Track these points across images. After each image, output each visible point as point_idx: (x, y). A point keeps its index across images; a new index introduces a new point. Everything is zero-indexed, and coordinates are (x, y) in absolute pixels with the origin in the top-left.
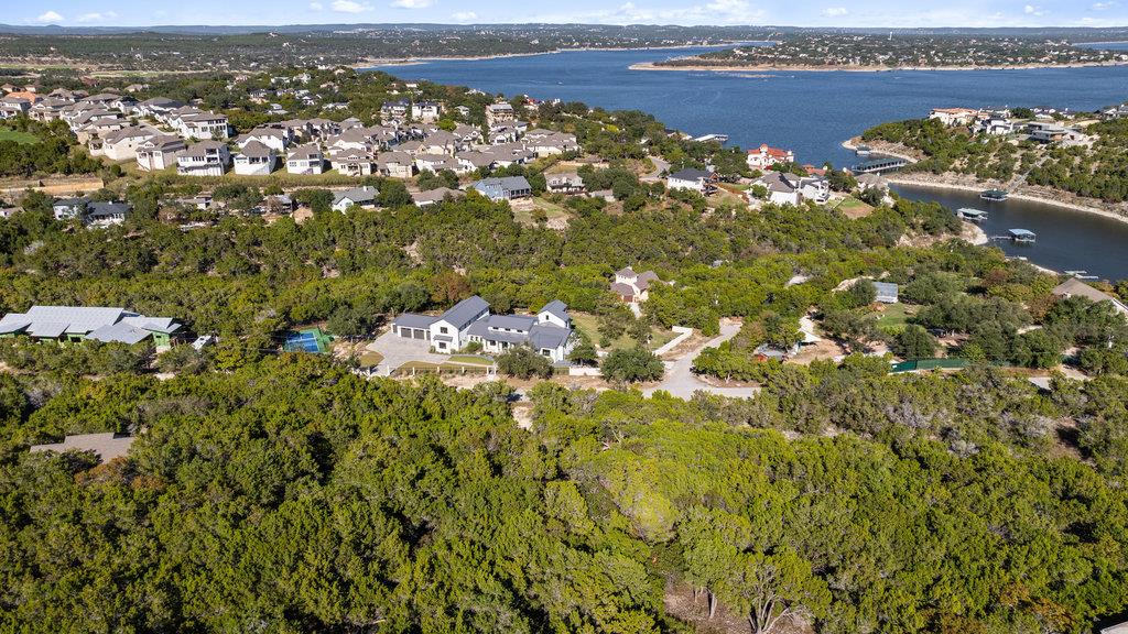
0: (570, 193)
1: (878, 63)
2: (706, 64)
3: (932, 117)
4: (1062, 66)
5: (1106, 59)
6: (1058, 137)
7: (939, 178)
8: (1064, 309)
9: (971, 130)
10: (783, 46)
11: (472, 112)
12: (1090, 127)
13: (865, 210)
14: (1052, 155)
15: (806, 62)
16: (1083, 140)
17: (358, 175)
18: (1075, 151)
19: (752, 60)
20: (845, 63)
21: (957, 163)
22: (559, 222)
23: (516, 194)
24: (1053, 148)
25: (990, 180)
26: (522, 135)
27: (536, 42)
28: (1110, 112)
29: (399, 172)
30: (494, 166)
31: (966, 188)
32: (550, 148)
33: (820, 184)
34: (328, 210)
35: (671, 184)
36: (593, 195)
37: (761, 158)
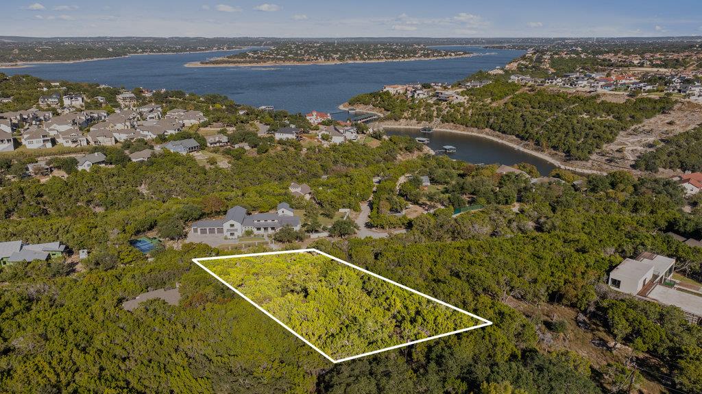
0: (221, 146)
1: (334, 59)
2: (234, 62)
3: (385, 90)
4: (426, 59)
5: (446, 55)
6: (451, 98)
7: (398, 122)
9: (406, 96)
10: (277, 50)
11: (108, 100)
12: (462, 92)
13: (375, 144)
14: (450, 107)
15: (294, 60)
16: (462, 99)
17: (79, 146)
18: (460, 105)
19: (260, 59)
20: (317, 59)
21: (405, 114)
22: (224, 163)
23: (192, 149)
24: (450, 104)
25: (423, 122)
26: (164, 113)
27: (111, 50)
28: (468, 84)
29: (107, 142)
30: (166, 133)
31: (413, 127)
32: (191, 120)
33: (352, 130)
34: (77, 171)
35: (278, 136)
36: (236, 146)
37: (313, 119)
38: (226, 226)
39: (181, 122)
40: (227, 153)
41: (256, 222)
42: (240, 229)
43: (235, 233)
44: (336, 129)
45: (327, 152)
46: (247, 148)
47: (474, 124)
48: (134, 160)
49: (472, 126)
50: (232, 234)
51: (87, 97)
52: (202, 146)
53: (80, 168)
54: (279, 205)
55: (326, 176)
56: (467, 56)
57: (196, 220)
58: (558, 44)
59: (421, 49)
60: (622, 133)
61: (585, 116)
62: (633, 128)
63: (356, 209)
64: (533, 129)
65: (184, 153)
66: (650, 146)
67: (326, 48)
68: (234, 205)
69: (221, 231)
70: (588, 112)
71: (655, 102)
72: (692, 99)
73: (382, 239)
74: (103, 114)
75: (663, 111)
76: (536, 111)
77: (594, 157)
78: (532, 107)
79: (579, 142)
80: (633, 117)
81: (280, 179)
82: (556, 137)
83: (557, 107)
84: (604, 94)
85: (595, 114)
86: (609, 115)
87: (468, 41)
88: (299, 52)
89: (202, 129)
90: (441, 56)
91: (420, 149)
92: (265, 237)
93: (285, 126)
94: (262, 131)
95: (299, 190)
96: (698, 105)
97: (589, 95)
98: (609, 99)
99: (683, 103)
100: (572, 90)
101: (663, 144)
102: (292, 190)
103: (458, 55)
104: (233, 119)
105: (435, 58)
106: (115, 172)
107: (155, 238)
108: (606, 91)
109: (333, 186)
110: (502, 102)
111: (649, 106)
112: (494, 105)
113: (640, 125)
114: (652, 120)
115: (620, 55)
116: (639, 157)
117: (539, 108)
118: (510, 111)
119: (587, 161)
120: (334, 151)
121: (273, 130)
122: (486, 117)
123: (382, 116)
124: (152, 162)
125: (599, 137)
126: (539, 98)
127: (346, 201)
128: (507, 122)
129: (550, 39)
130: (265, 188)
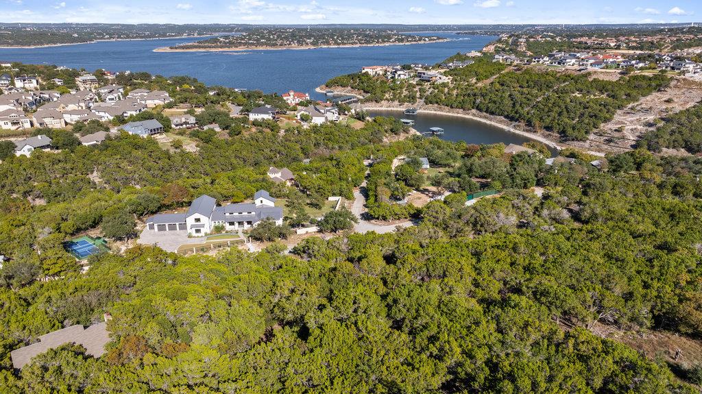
0: (188, 128)
1: (307, 44)
2: (205, 47)
3: (363, 71)
4: (400, 44)
5: (420, 40)
6: (434, 78)
7: (379, 104)
8: (518, 159)
9: (387, 77)
10: (249, 35)
11: (66, 82)
12: (445, 72)
13: (358, 125)
14: (434, 88)
15: (267, 45)
16: (445, 79)
17: (21, 129)
18: (444, 85)
19: (231, 44)
20: (289, 44)
21: (387, 96)
22: (191, 147)
23: (154, 131)
24: (433, 84)
25: (406, 103)
26: (125, 95)
27: (76, 35)
28: (451, 64)
29: (55, 124)
30: (125, 115)
31: (395, 109)
32: (154, 101)
33: (333, 111)
34: (14, 156)
35: (252, 117)
36: (206, 128)
37: (291, 99)
38: (190, 221)
39: (143, 102)
40: (194, 135)
41: (227, 214)
42: (208, 224)
43: (202, 229)
44: (316, 109)
45: (307, 133)
46: (218, 129)
47: (460, 105)
48: (84, 144)
49: (457, 107)
50: (198, 231)
51: (42, 79)
52: (166, 128)
53: (18, 154)
54: (256, 194)
55: (308, 160)
56: (441, 41)
57: (153, 213)
58: (528, 30)
59: (395, 35)
60: (619, 112)
61: (577, 94)
62: (630, 106)
63: (349, 197)
64: (523, 108)
65: (145, 136)
66: (650, 125)
67: (299, 34)
68: (201, 194)
69: (183, 227)
70: (580, 91)
71: (650, 79)
72: (687, 75)
73: (389, 235)
74: (56, 95)
75: (659, 88)
76: (525, 90)
77: (592, 137)
78: (520, 86)
79: (574, 122)
80: (628, 95)
81: (256, 164)
82: (549, 116)
83: (547, 86)
84: (595, 72)
85: (588, 92)
86: (603, 94)
87: (440, 28)
88: (272, 37)
89: (167, 110)
90: (415, 41)
91: (406, 131)
92: (240, 234)
93: (259, 106)
94: (235, 112)
95: (279, 175)
96: (694, 82)
97: (579, 73)
98: (601, 77)
99: (678, 81)
100: (561, 68)
101: (663, 122)
102: (272, 176)
103: (432, 40)
104: (202, 99)
105: (409, 43)
106: (61, 158)
107: (99, 238)
108: (597, 68)
109: (317, 170)
110: (488, 81)
111: (644, 83)
112: (480, 85)
113: (636, 104)
114: (648, 98)
115: (594, 38)
116: (639, 137)
117: (528, 87)
118: (497, 91)
119: (584, 141)
120: (315, 133)
121: (247, 111)
122: (472, 98)
123: (361, 97)
124: (105, 146)
125: (596, 116)
126: (527, 77)
127: (336, 188)
128: (495, 102)
129: (520, 25)
130: (238, 174)
